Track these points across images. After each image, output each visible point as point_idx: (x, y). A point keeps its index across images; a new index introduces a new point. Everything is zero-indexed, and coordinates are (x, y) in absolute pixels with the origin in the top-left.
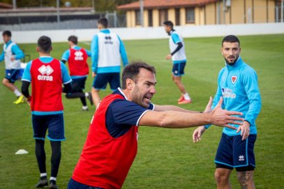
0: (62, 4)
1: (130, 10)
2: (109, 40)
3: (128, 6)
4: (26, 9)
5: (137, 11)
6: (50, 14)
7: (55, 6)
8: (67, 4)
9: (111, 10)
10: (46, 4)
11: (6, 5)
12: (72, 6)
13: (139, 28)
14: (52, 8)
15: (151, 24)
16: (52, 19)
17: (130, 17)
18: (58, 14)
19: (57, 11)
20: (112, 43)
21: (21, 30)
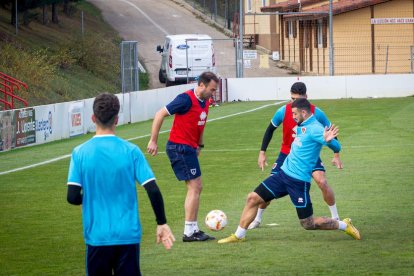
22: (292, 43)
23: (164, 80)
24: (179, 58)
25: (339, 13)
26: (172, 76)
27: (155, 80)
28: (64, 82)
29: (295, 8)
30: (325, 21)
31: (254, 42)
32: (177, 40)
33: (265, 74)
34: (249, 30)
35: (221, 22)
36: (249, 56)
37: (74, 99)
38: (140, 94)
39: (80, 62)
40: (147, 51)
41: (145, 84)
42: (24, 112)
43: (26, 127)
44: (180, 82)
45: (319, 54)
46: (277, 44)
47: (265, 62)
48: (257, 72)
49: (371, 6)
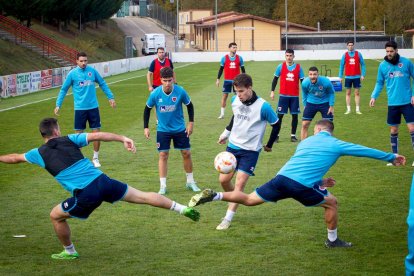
0: (358, 28)
3: (413, 30)
4: (328, 32)
6: (348, 36)
7: (353, 30)
8: (363, 27)
9: (400, 33)
10: (345, 27)
11: (311, 28)
12: (367, 29)
14: (350, 31)
18: (354, 36)
19: (354, 34)
21: (323, 49)
22: (199, 38)
23: (144, 53)
24: (150, 44)
25: (220, 25)
26: (148, 51)
27: (140, 53)
28: (100, 54)
29: (201, 22)
30: (214, 28)
31: (183, 37)
32: (149, 36)
33: (188, 51)
34: (181, 32)
35: (169, 29)
36: (180, 43)
37: (105, 61)
38: (133, 59)
39: (107, 45)
40: (137, 40)
41: (135, 54)
44: (151, 54)
45: (211, 42)
46: (193, 38)
47: (187, 46)
48: (184, 50)
49: (233, 22)
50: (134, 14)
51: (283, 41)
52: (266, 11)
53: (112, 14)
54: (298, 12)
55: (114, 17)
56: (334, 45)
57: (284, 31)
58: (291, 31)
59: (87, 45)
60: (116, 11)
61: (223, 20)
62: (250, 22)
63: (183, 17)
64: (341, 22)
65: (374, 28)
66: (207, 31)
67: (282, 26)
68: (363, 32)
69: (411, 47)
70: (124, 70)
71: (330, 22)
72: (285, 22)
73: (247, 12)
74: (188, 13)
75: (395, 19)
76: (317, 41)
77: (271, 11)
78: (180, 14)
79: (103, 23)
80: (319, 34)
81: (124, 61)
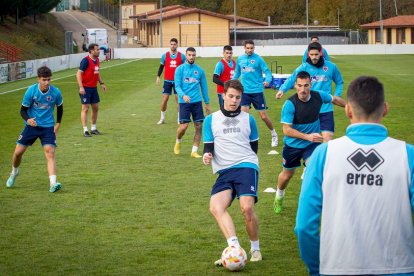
0: (311, 22)
1: (371, 28)
2: (366, 171)
3: (369, 25)
4: (279, 26)
5: (377, 29)
6: (300, 31)
7: (305, 24)
8: (315, 22)
9: (354, 28)
10: (297, 21)
11: (261, 22)
12: (320, 23)
13: (379, 44)
14: (302, 26)
15: (389, 41)
16: (302, 35)
17: (371, 35)
18: (307, 31)
19: (306, 28)
20: (380, 182)
21: (274, 44)
22: (143, 33)
23: (85, 49)
24: (92, 39)
25: (165, 19)
27: (81, 49)
28: (38, 50)
29: (145, 17)
30: (159, 23)
31: (126, 32)
32: (91, 31)
33: (131, 46)
34: (124, 27)
35: (111, 23)
36: (123, 39)
37: (44, 57)
38: (73, 55)
39: (46, 41)
40: (77, 36)
41: (76, 51)
42: (20, 64)
43: (22, 70)
45: (156, 38)
46: (137, 33)
47: (131, 41)
48: (127, 46)
49: (179, 16)
50: (74, 8)
51: (232, 36)
52: (213, 5)
53: (51, 8)
54: (248, 6)
55: (54, 11)
56: (285, 40)
57: (233, 26)
58: (240, 26)
59: (25, 42)
60: (55, 5)
61: (168, 14)
62: (197, 16)
63: (126, 11)
64: (293, 16)
65: (328, 22)
66: (151, 25)
67: (231, 20)
68: (316, 26)
69: (366, 42)
70: (64, 67)
71: (282, 15)
72: (234, 16)
73: (194, 6)
74: (131, 7)
75: (350, 13)
76: (268, 37)
77: (219, 4)
78: (123, 8)
79: (42, 18)
80: (270, 28)
81: (63, 58)
